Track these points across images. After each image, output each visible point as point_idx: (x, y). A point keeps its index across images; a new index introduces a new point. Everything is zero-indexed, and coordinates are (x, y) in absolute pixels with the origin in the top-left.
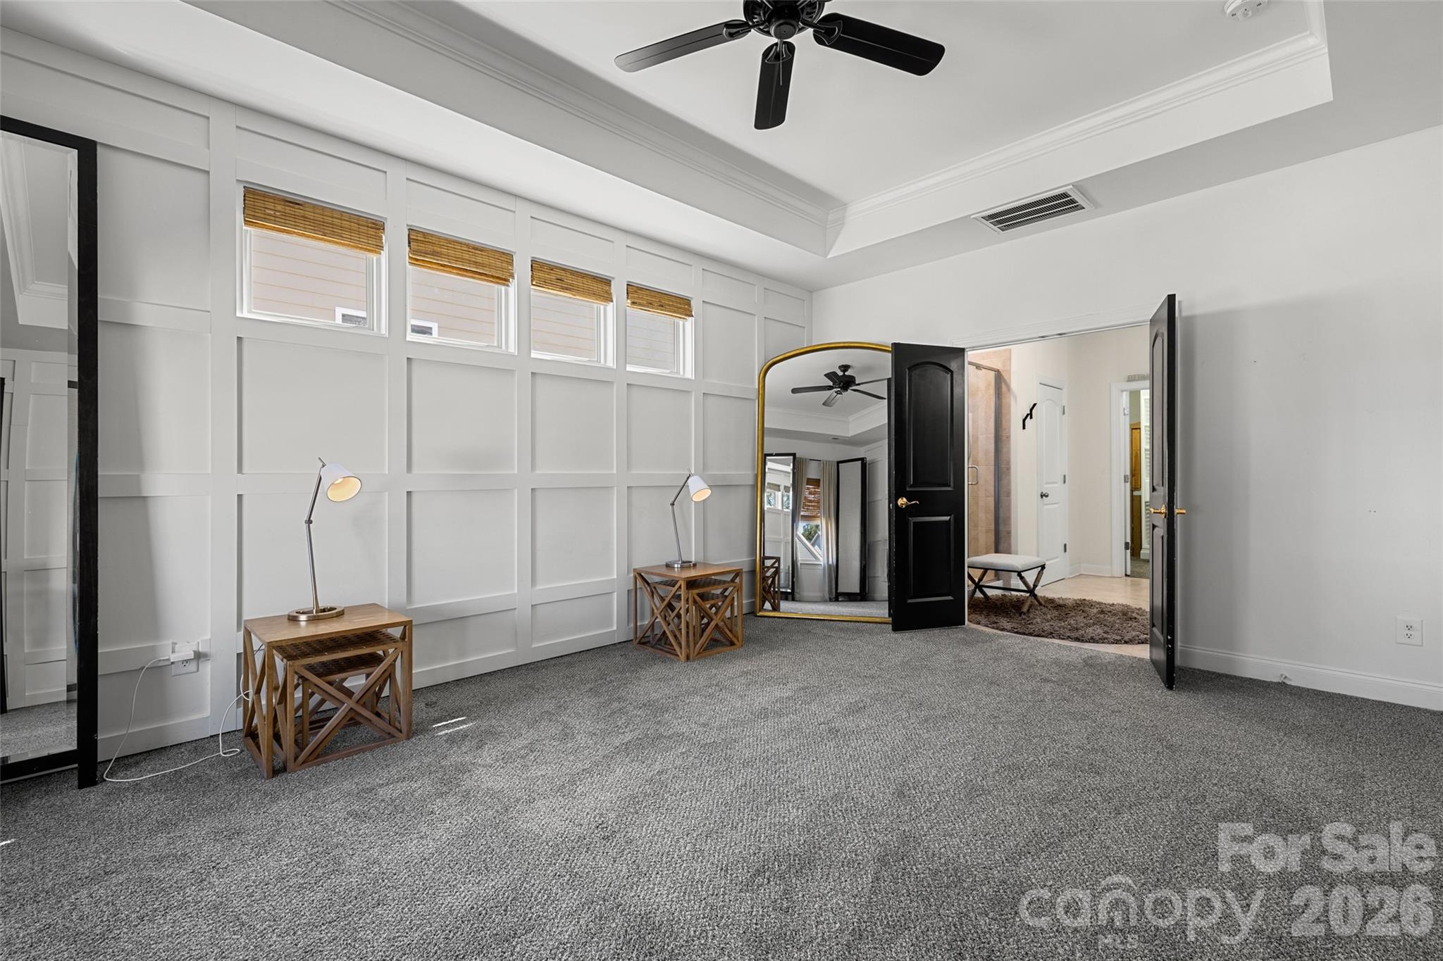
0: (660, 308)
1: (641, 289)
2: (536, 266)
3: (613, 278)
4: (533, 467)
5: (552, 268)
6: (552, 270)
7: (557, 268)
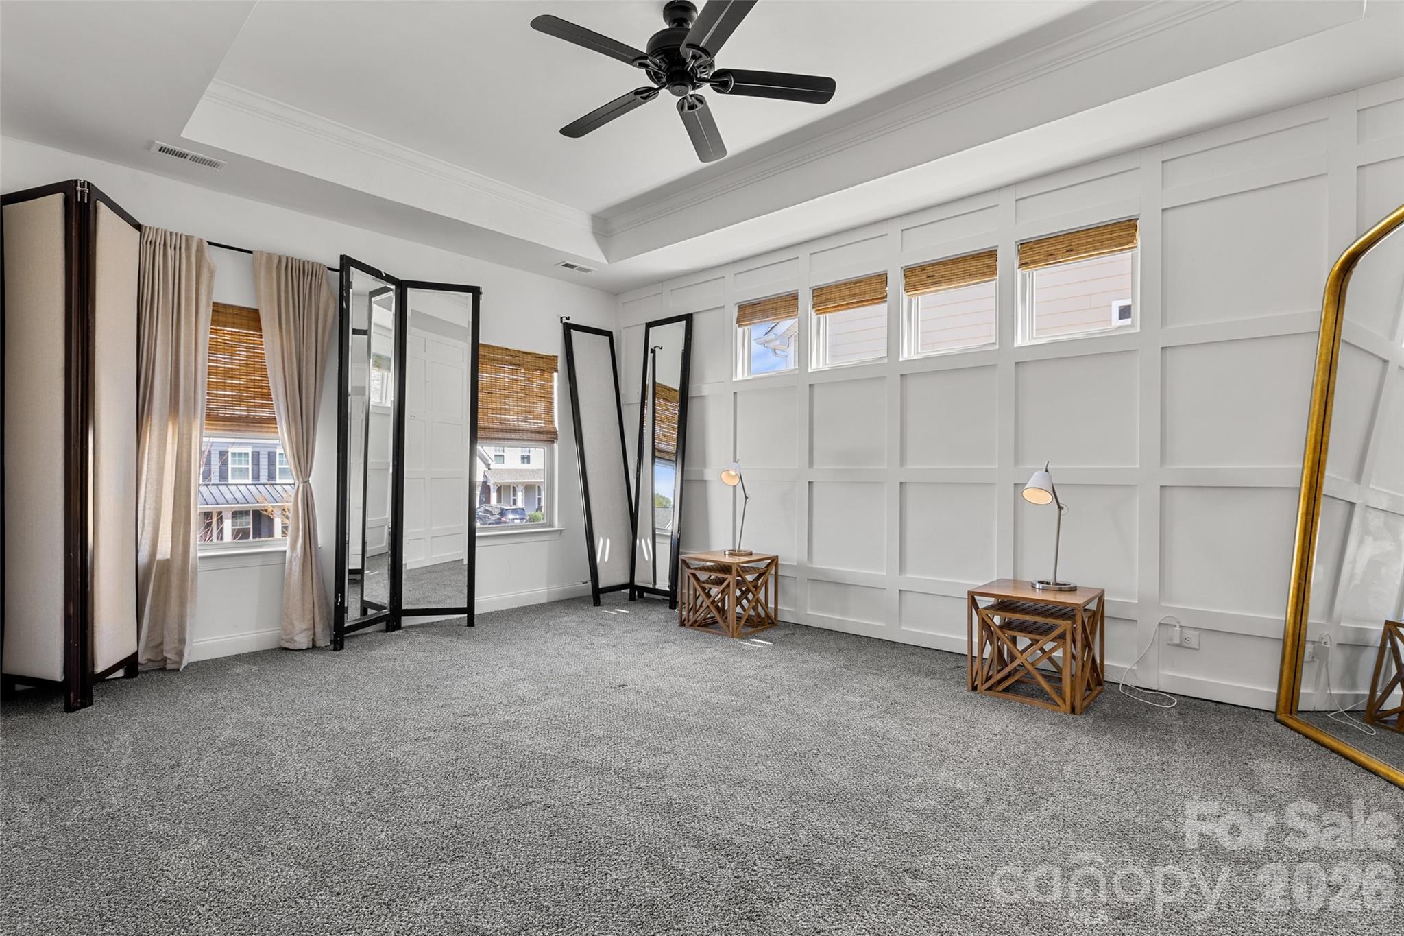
0: (1068, 253)
1: (1037, 242)
2: (909, 272)
3: (997, 246)
4: (903, 461)
5: (922, 268)
6: (924, 270)
7: (929, 266)
